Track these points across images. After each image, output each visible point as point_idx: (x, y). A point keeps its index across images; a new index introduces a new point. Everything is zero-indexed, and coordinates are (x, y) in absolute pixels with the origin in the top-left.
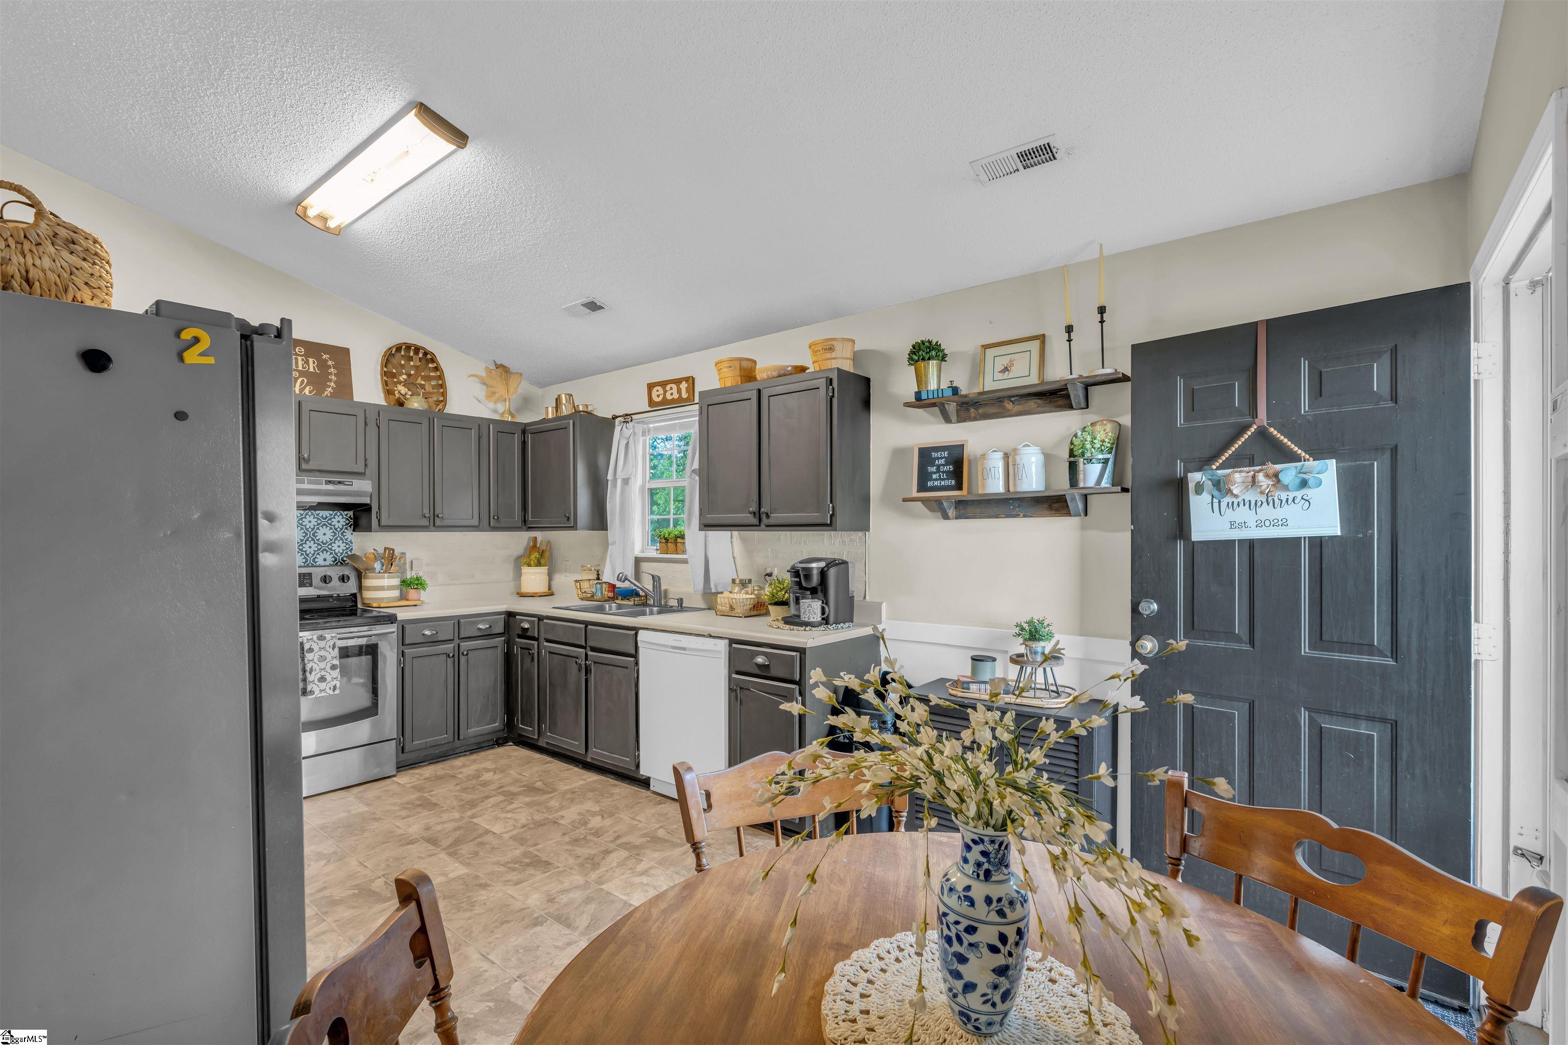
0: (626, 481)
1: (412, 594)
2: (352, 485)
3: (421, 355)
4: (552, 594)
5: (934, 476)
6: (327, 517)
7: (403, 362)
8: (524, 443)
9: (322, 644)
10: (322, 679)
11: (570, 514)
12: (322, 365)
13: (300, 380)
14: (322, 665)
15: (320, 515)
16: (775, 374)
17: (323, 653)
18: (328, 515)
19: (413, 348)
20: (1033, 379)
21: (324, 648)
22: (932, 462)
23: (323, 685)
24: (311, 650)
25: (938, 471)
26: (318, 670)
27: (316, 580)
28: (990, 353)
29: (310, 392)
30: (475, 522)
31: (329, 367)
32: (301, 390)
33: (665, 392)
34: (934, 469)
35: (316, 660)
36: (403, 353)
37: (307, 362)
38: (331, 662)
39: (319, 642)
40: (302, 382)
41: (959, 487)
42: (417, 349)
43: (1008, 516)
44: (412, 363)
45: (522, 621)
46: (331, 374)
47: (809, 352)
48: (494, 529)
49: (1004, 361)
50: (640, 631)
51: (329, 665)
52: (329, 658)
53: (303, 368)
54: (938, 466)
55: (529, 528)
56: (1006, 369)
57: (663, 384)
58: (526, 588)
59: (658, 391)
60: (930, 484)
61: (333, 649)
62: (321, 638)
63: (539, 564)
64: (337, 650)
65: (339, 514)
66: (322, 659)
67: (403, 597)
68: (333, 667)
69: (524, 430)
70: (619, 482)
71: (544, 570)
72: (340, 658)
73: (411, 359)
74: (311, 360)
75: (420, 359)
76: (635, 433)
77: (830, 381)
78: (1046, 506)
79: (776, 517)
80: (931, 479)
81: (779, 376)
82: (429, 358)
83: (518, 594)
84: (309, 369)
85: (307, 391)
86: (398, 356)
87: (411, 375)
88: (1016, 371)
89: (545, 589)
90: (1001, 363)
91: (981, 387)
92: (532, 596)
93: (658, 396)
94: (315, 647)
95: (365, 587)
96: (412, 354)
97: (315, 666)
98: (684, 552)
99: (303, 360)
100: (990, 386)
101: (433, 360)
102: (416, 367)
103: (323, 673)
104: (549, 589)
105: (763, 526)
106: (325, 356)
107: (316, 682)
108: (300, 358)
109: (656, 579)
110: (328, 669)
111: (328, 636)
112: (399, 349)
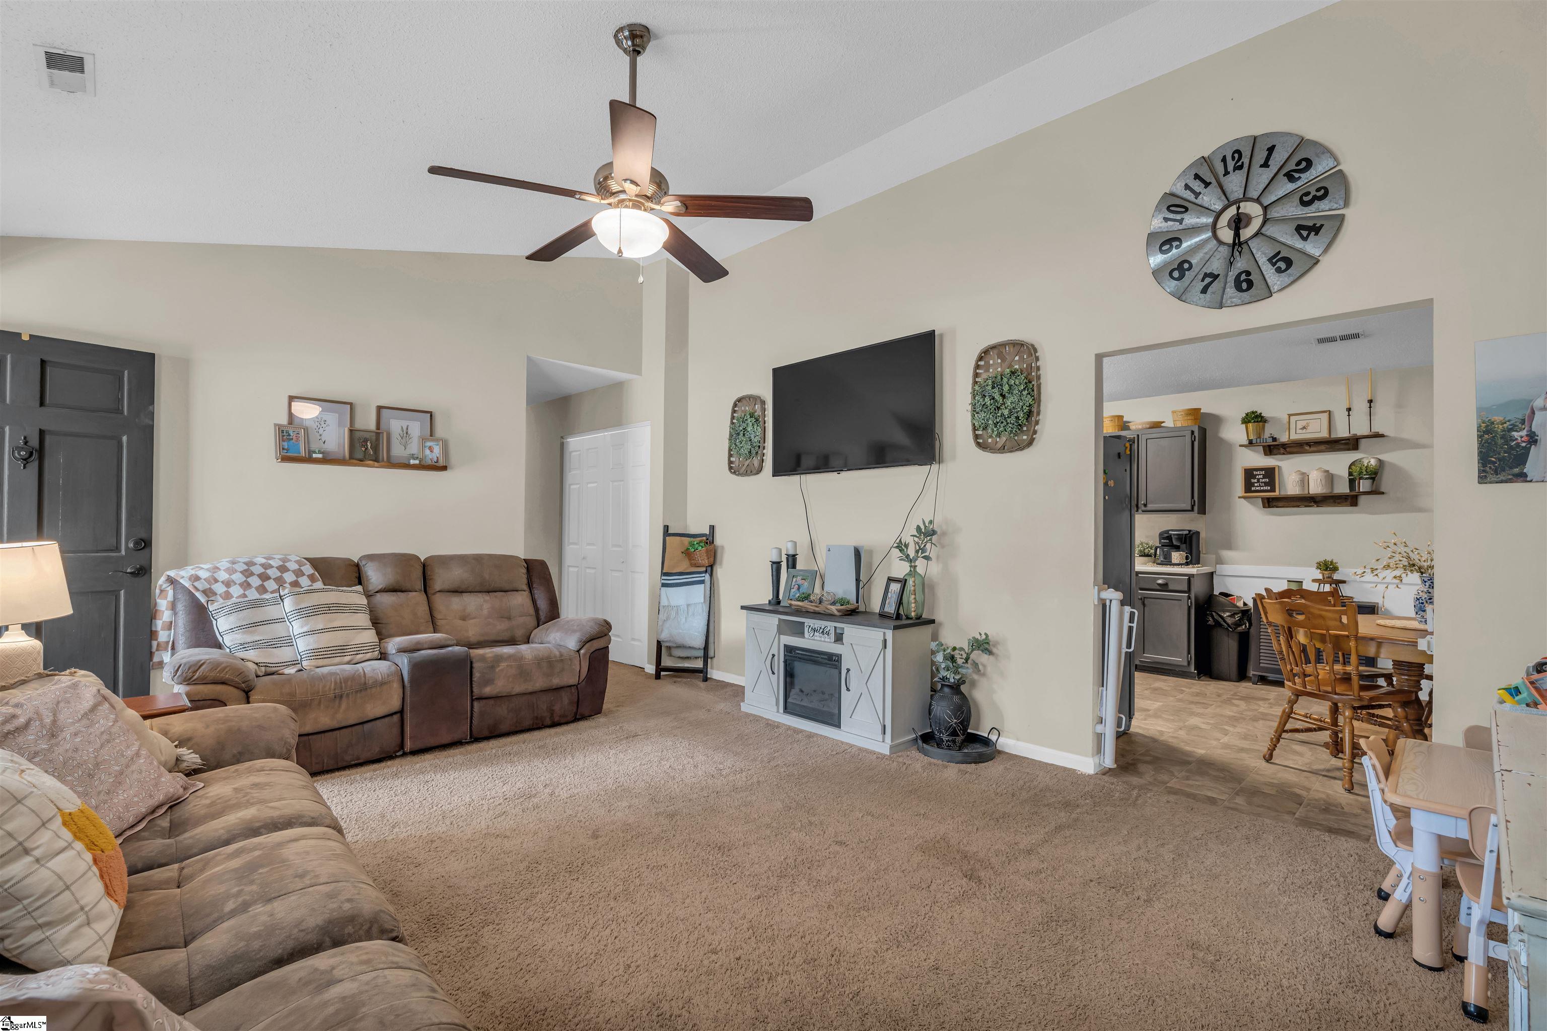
5: (1256, 485)
16: (1148, 426)
20: (1324, 434)
22: (1254, 477)
25: (1258, 481)
28: (1293, 419)
34: (1256, 481)
41: (1273, 490)
43: (1306, 506)
47: (1170, 414)
49: (1304, 423)
54: (1258, 480)
56: (1304, 428)
60: (1253, 489)
77: (1193, 432)
78: (1332, 501)
79: (1150, 506)
80: (1254, 486)
81: (1150, 428)
88: (1310, 429)
90: (1300, 424)
91: (1287, 437)
100: (1294, 437)
105: (1140, 511)
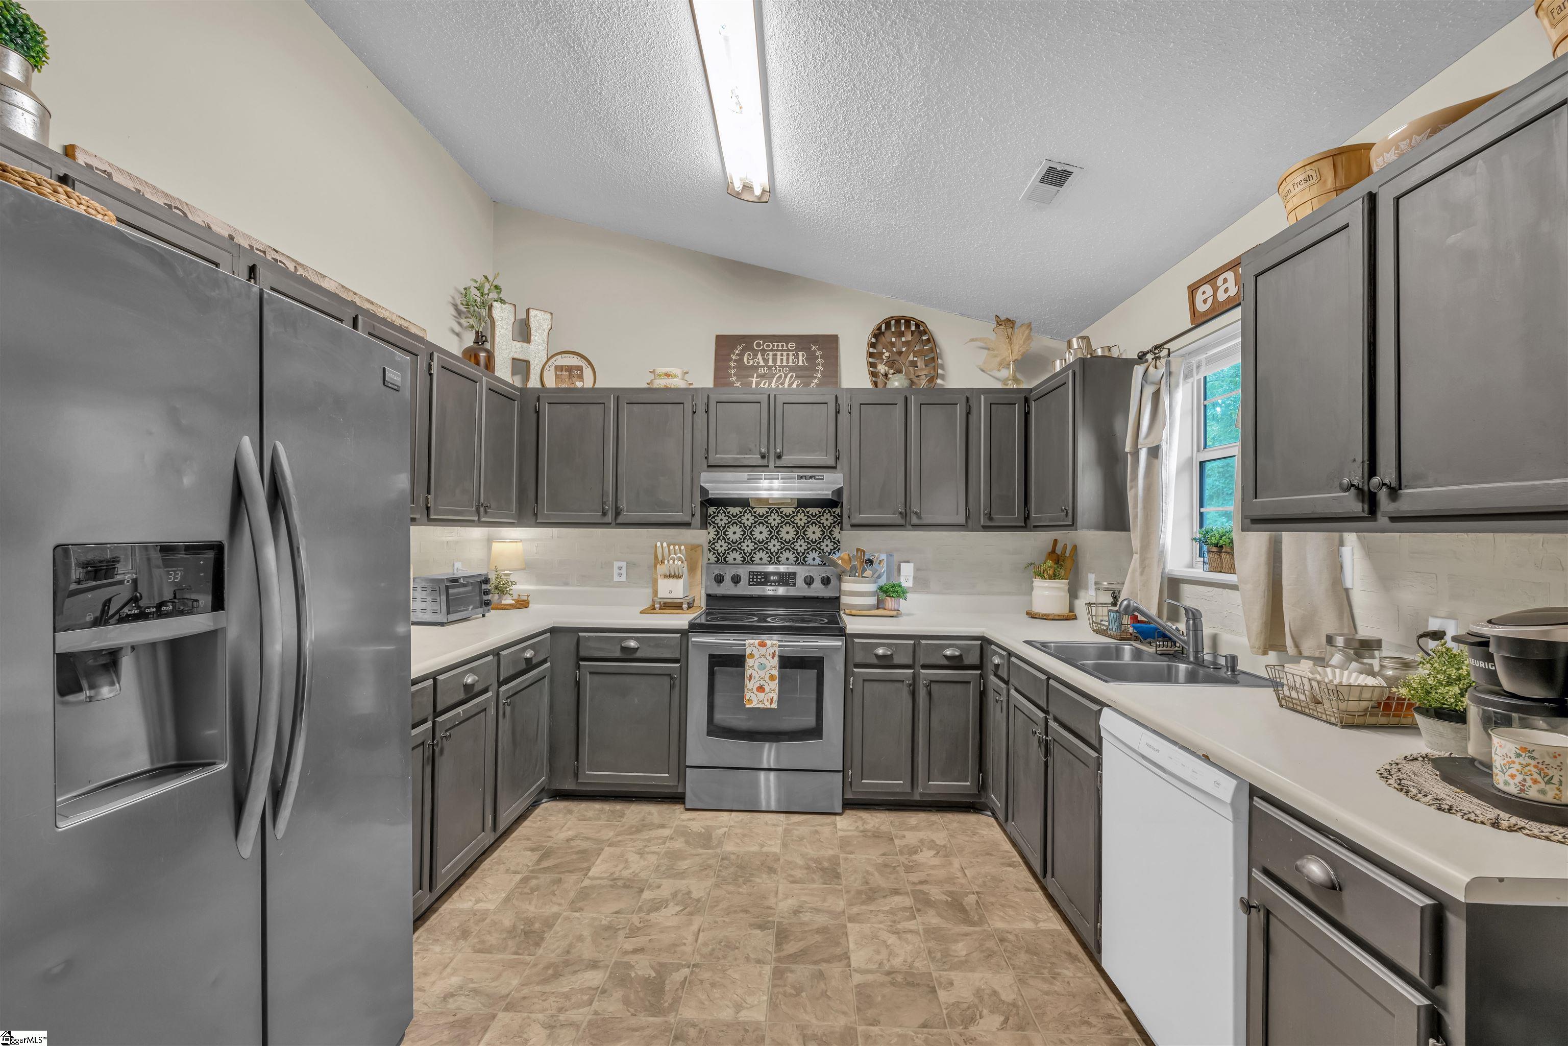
0: (1154, 452)
1: (889, 602)
2: (823, 479)
3: (913, 328)
4: (1075, 618)
6: (816, 515)
7: (893, 340)
8: (1027, 415)
9: (763, 650)
10: (761, 689)
11: (1068, 507)
12: (811, 358)
13: (790, 375)
14: (762, 673)
15: (810, 513)
17: (763, 660)
18: (817, 513)
19: (903, 321)
21: (764, 655)
23: (761, 696)
24: (752, 655)
26: (757, 679)
27: (800, 581)
29: (798, 386)
30: (961, 519)
31: (817, 357)
32: (790, 385)
33: (1216, 290)
35: (756, 667)
36: (893, 329)
37: (797, 356)
38: (771, 672)
39: (761, 648)
40: (792, 377)
42: (908, 321)
44: (903, 339)
45: (995, 653)
46: (818, 364)
48: (986, 528)
50: (1105, 709)
51: (768, 675)
52: (768, 667)
53: (794, 363)
55: (1035, 527)
57: (1211, 279)
58: (1039, 607)
59: (1204, 293)
61: (773, 658)
62: (763, 645)
63: (1054, 577)
64: (776, 659)
65: (827, 511)
66: (762, 666)
67: (879, 605)
68: (772, 678)
69: (1026, 398)
70: (1143, 454)
71: (1062, 585)
72: (780, 667)
73: (902, 334)
74: (801, 354)
75: (913, 332)
76: (1170, 373)
79: (1408, 500)
82: (920, 329)
83: (1028, 613)
84: (798, 363)
85: (794, 386)
86: (888, 334)
87: (902, 352)
89: (1065, 611)
92: (1045, 617)
93: (1205, 301)
94: (755, 652)
95: (845, 591)
96: (903, 329)
97: (754, 674)
98: (1232, 570)
99: (793, 355)
101: (925, 332)
102: (907, 343)
103: (762, 683)
104: (1070, 611)
105: (1381, 520)
106: (814, 347)
107: (755, 690)
108: (791, 354)
109: (1194, 616)
110: (767, 678)
111: (769, 643)
112: (888, 324)
